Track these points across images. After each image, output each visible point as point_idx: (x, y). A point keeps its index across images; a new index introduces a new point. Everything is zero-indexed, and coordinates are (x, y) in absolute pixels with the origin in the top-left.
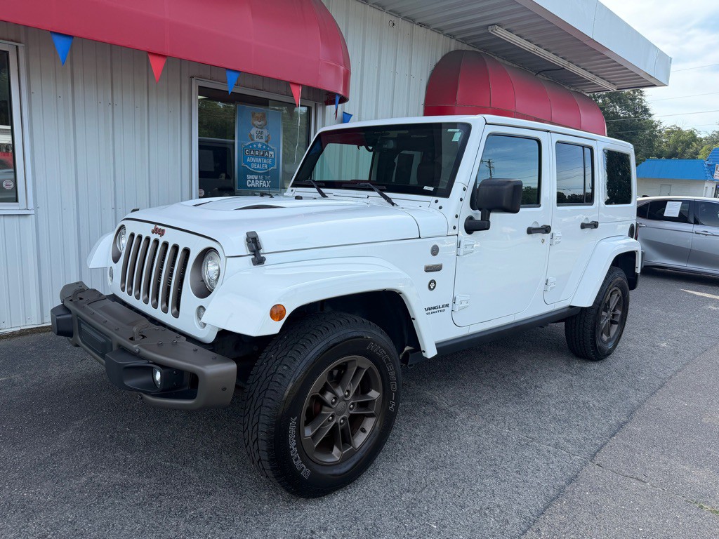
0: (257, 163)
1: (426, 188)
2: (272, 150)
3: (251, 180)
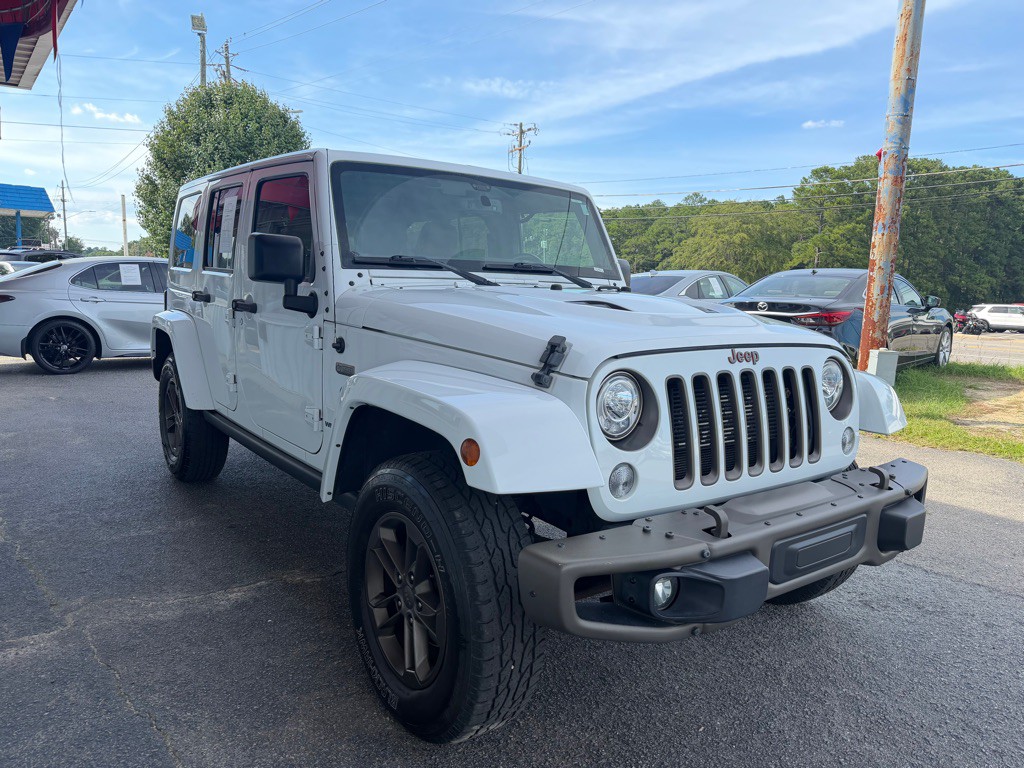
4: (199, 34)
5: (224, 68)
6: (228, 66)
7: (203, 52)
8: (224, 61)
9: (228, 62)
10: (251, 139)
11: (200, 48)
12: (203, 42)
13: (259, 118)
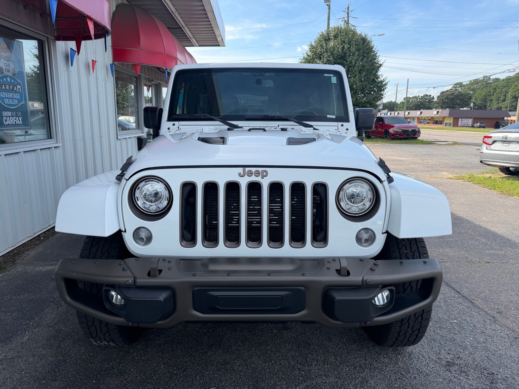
0: (9, 98)
1: (328, 116)
2: (19, 84)
3: (6, 117)
4: (327, 5)
5: (346, 19)
6: (348, 18)
7: (329, 13)
8: (346, 15)
9: (348, 15)
10: (345, 53)
11: (328, 11)
12: (329, 8)
13: (350, 42)
